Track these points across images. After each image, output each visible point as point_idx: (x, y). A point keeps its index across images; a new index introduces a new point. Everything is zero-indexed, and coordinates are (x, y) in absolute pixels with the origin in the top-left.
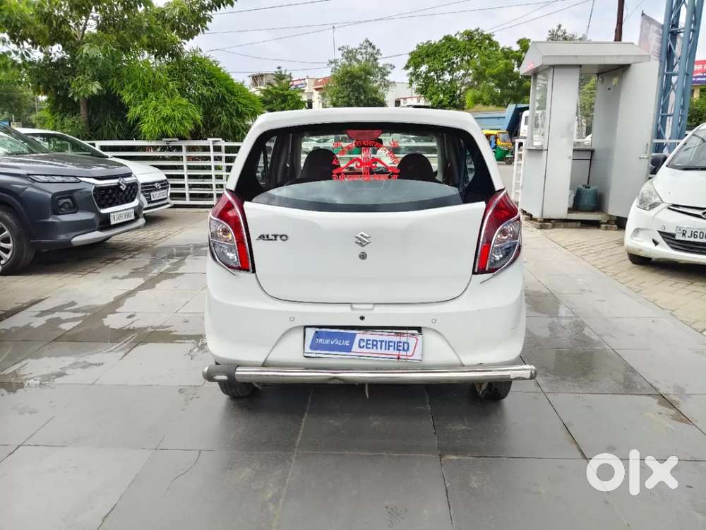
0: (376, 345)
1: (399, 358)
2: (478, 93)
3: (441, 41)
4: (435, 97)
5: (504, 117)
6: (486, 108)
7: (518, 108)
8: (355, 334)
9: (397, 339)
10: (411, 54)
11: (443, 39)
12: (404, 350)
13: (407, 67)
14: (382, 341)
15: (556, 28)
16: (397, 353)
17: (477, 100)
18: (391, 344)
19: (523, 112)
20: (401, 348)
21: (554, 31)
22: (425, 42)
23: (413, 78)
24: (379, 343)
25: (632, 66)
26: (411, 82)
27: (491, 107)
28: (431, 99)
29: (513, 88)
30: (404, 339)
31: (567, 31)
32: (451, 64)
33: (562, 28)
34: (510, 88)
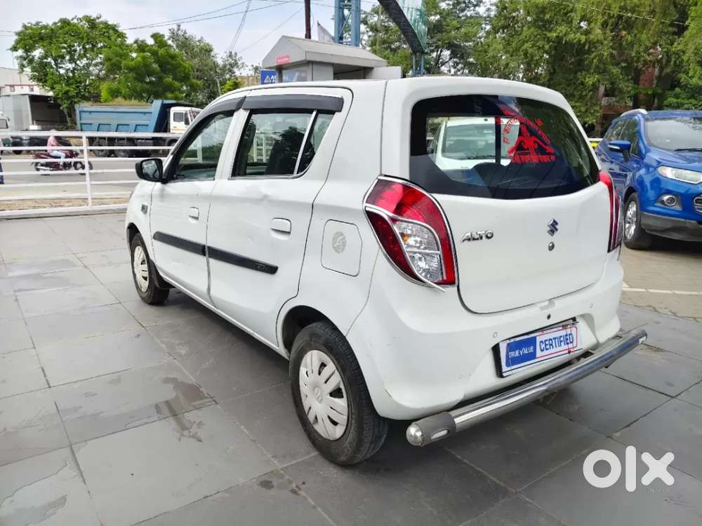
0: (552, 345)
1: (569, 352)
2: (115, 85)
3: (55, 24)
4: (58, 87)
5: (151, 113)
6: (128, 102)
7: (166, 104)
8: (535, 338)
9: (563, 333)
10: (18, 34)
11: (59, 21)
12: (571, 343)
13: (15, 49)
14: (554, 339)
15: (175, 27)
16: (566, 347)
17: (115, 94)
18: (562, 339)
19: (170, 108)
20: (569, 341)
21: (174, 30)
22: (34, 23)
23: (25, 62)
24: (554, 341)
25: (375, 69)
26: (22, 66)
27: (134, 102)
28: (52, 88)
29: (151, 82)
30: (569, 331)
31: (187, 31)
32: (71, 52)
33: (181, 28)
34: (147, 83)
